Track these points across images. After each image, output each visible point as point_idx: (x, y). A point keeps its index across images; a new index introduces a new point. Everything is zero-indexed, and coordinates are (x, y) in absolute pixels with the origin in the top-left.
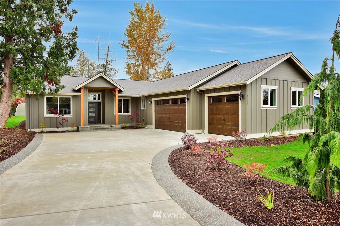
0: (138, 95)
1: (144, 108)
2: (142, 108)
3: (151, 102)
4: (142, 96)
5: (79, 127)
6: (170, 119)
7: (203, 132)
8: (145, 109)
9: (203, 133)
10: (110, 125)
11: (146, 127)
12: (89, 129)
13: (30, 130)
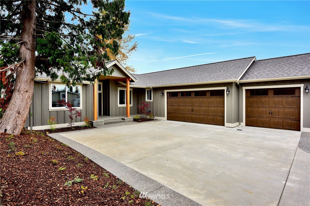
0: (146, 87)
1: (150, 99)
2: (147, 100)
3: (163, 94)
4: (151, 88)
5: (94, 121)
6: (192, 111)
7: (240, 124)
8: (152, 100)
9: (240, 126)
10: (121, 118)
11: (154, 119)
12: (103, 124)
13: (31, 128)
